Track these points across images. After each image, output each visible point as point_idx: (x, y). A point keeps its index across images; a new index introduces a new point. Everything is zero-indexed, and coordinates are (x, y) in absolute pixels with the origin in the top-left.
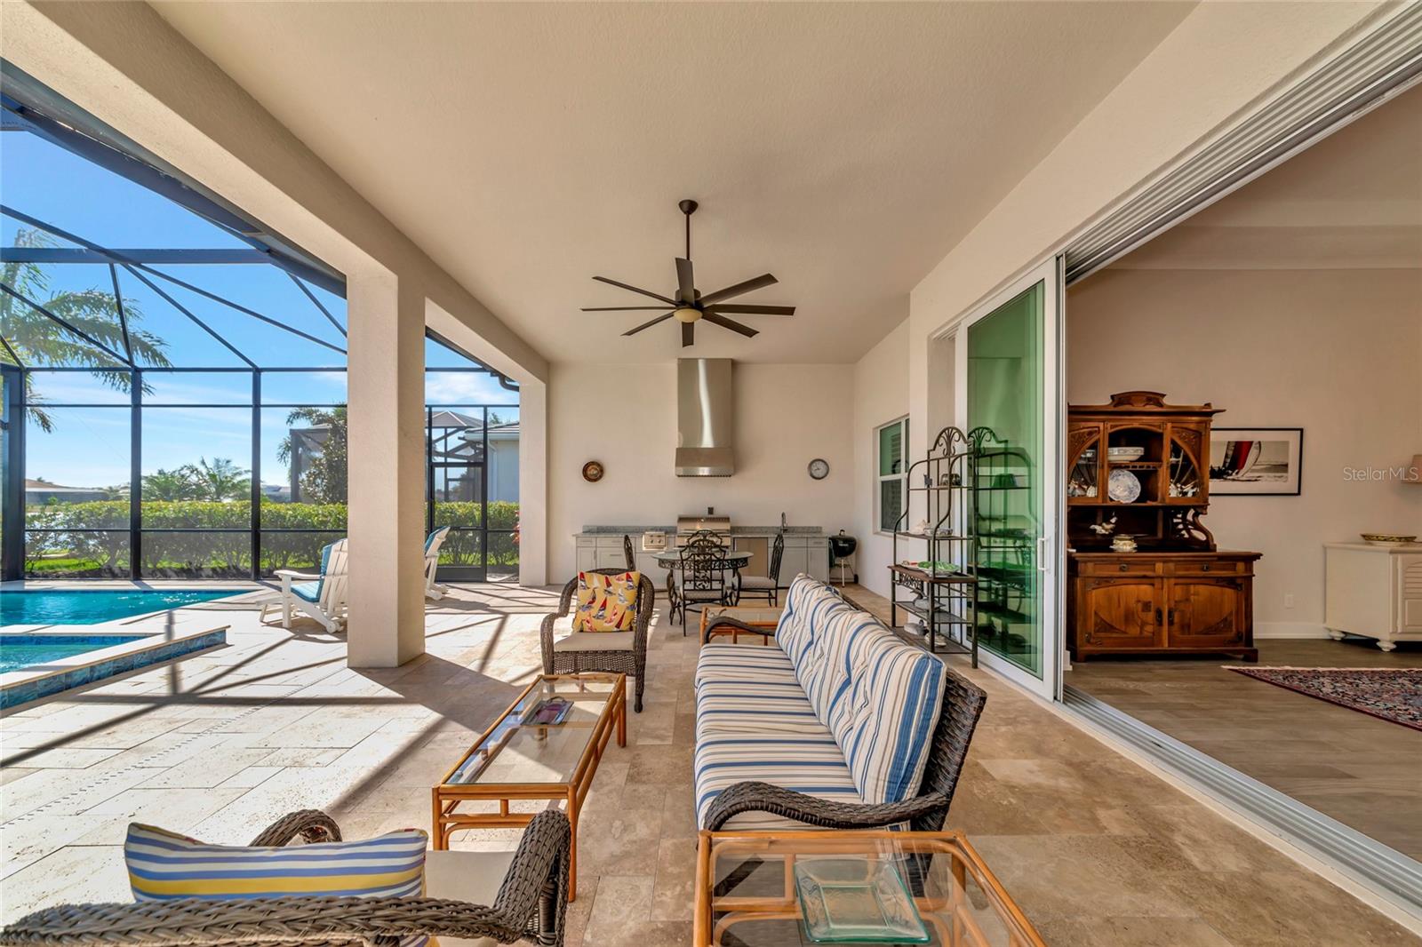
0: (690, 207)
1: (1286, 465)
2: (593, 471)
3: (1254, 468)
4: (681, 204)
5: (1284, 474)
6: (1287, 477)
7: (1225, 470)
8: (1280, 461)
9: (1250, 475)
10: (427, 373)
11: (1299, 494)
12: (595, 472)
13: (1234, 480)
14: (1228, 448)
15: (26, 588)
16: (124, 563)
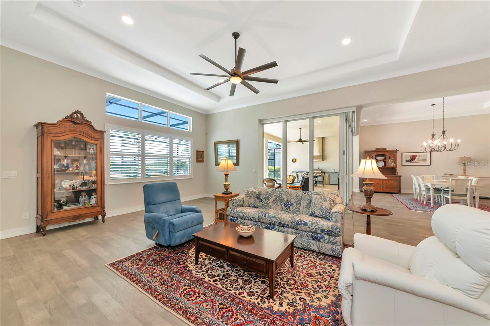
0: (301, 128)
2: (294, 161)
3: (418, 160)
5: (426, 161)
7: (410, 161)
8: (425, 158)
11: (430, 165)
14: (411, 156)
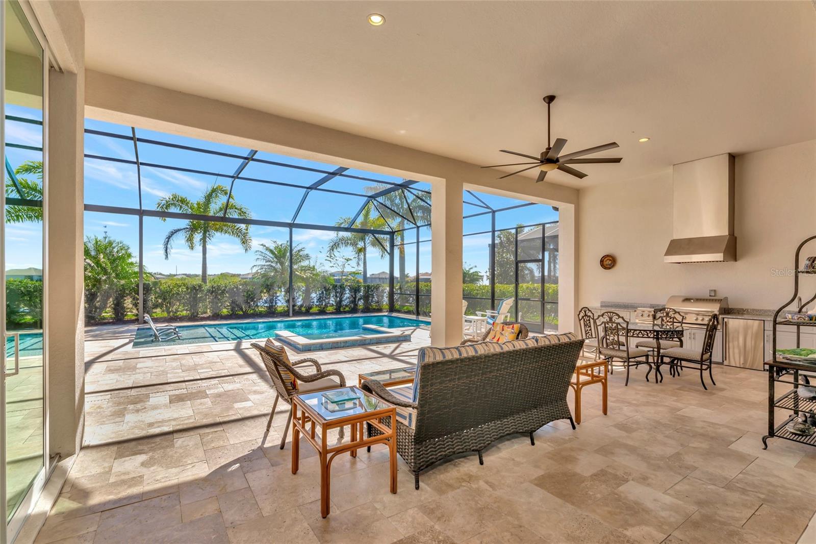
0: (550, 99)
2: (608, 262)
4: (544, 99)
10: (464, 219)
12: (610, 262)
15: (393, 315)
16: (413, 307)
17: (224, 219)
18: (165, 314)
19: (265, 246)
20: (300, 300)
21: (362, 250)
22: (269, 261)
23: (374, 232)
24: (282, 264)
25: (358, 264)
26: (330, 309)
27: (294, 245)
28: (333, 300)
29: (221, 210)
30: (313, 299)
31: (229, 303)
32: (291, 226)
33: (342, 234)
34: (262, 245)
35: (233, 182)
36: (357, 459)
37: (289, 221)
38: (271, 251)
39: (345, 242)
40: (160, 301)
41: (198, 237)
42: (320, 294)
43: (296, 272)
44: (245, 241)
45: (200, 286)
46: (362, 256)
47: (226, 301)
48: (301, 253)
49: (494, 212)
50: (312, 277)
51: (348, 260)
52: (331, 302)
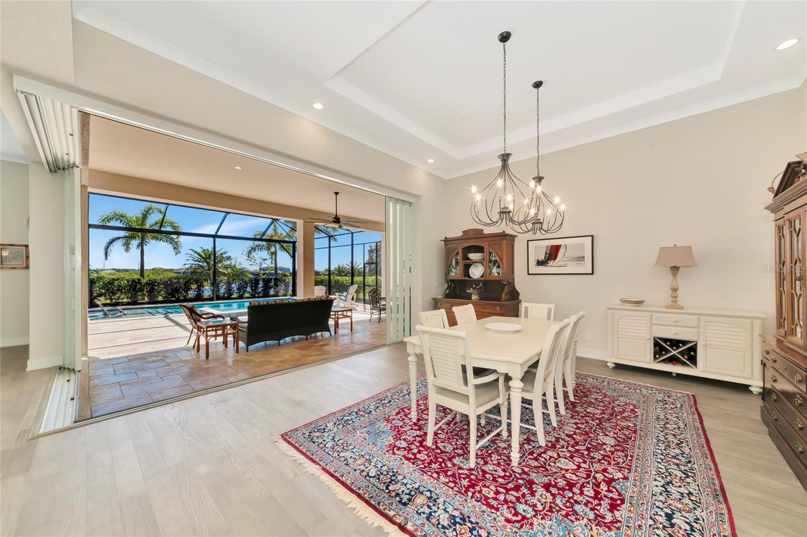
1: (584, 257)
3: (563, 259)
4: (334, 193)
5: (583, 262)
6: (584, 264)
7: (545, 261)
8: (581, 254)
9: (560, 263)
11: (593, 273)
13: (551, 266)
14: (546, 249)
17: (159, 232)
18: (108, 301)
19: (193, 250)
20: (223, 289)
21: (275, 253)
22: (198, 261)
23: (279, 242)
24: (208, 263)
25: (272, 263)
26: (235, 296)
27: (217, 250)
28: (249, 288)
29: (156, 223)
30: (233, 288)
31: (164, 292)
32: (215, 237)
33: (257, 243)
34: (191, 249)
35: (167, 208)
36: (228, 349)
37: (213, 233)
38: (199, 254)
39: (261, 248)
40: (103, 291)
41: (135, 243)
42: (239, 285)
43: (220, 270)
44: (176, 247)
45: (139, 280)
46: (274, 257)
47: (161, 290)
48: (224, 256)
49: (352, 233)
50: (233, 273)
51: (264, 260)
52: (248, 290)
